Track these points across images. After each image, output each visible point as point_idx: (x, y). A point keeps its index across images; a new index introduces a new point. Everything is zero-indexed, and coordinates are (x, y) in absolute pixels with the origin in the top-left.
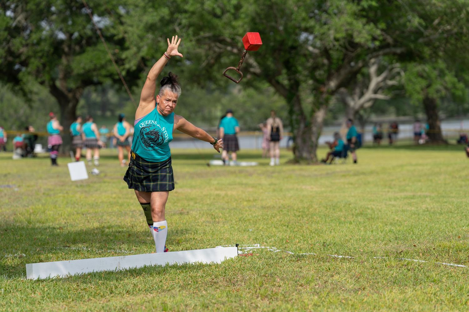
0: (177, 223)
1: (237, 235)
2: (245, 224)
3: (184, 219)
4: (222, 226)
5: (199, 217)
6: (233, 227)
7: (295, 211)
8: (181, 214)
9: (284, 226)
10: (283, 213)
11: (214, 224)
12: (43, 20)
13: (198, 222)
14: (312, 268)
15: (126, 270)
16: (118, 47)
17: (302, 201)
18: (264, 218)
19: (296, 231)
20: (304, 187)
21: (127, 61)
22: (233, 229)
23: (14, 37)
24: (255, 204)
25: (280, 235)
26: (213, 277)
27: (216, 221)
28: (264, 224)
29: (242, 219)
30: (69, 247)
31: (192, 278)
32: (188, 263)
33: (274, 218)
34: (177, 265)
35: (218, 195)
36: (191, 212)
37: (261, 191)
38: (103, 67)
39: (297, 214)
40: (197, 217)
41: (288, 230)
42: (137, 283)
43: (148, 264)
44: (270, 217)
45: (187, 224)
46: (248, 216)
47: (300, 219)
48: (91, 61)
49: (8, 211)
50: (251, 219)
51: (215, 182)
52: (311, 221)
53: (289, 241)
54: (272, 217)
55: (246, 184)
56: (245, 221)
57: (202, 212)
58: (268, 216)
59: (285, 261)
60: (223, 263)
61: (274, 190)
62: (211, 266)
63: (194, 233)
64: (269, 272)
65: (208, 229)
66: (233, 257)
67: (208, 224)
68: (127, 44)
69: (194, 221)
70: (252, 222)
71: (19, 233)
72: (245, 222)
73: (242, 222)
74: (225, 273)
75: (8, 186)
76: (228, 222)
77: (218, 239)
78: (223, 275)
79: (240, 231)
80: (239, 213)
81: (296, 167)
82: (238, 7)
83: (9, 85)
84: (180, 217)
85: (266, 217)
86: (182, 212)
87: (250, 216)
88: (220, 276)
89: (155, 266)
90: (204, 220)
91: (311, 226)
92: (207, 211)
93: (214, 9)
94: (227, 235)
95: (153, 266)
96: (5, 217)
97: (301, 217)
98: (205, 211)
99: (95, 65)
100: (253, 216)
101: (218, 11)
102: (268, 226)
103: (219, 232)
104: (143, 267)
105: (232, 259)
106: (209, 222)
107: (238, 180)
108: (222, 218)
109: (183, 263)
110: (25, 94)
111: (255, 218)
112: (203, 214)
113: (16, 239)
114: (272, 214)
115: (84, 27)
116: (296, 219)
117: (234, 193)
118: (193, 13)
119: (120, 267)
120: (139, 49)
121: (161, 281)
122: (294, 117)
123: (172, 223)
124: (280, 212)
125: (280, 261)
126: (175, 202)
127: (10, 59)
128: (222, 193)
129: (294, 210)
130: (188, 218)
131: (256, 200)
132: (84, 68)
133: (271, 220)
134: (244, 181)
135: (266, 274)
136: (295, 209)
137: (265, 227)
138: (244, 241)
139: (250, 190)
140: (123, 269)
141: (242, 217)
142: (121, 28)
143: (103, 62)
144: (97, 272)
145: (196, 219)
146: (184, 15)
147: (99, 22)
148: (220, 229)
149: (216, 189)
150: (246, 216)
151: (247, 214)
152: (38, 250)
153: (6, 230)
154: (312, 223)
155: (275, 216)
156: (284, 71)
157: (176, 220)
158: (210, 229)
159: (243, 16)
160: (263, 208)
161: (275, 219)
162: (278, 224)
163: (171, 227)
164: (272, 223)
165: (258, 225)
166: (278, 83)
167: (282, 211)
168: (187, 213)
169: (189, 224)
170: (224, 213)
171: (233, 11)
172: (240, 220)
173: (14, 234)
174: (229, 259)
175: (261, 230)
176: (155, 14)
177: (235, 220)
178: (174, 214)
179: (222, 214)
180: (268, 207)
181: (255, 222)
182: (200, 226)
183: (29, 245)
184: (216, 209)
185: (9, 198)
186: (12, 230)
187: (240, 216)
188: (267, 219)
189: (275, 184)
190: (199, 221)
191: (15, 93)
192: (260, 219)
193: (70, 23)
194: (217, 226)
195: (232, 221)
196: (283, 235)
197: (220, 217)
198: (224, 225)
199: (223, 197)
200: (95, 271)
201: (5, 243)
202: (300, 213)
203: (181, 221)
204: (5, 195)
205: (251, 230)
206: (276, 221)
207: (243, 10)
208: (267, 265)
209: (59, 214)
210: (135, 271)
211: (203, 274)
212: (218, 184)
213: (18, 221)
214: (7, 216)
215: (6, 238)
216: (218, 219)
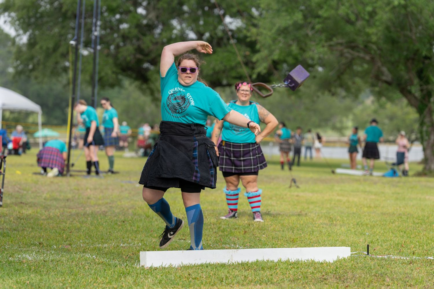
0: (294, 224)
1: (353, 238)
2: (362, 228)
3: (302, 220)
4: (339, 228)
5: (317, 218)
6: (350, 230)
7: (415, 219)
8: (299, 215)
9: (401, 232)
10: (402, 220)
11: (331, 227)
12: (174, 18)
13: (315, 224)
14: (423, 271)
15: (239, 264)
16: (249, 49)
17: (423, 210)
18: (382, 223)
19: (413, 237)
20: (427, 197)
21: (258, 64)
22: (349, 232)
23: (144, 35)
24: (375, 210)
25: (396, 240)
26: (323, 274)
27: (333, 223)
28: (381, 228)
29: (360, 223)
30: (185, 240)
31: (302, 274)
32: (300, 259)
33: (392, 223)
34: (289, 261)
35: (339, 201)
36: (310, 214)
37: (384, 198)
38: (232, 68)
39: (416, 221)
40: (315, 219)
41: (405, 236)
42: (247, 275)
43: (260, 259)
44: (388, 222)
45: (304, 225)
46: (366, 220)
47: (419, 226)
48: (222, 63)
49: (127, 205)
50: (369, 224)
51: (337, 188)
52: (429, 229)
53: (404, 246)
54: (390, 223)
55: (369, 192)
56: (363, 225)
57: (320, 215)
58: (387, 222)
59: (397, 263)
60: (335, 262)
61: (397, 199)
62: (323, 264)
63: (310, 234)
64: (380, 272)
65: (324, 230)
66: (346, 257)
67: (325, 226)
68: (258, 46)
69: (311, 223)
70: (369, 226)
71: (136, 225)
72: (363, 227)
73: (359, 226)
74: (336, 271)
75: (130, 182)
76: (345, 225)
77: (333, 240)
78: (334, 273)
79: (356, 234)
80: (358, 217)
81: (423, 179)
82: (372, 14)
83: (137, 83)
84: (298, 218)
85: (385, 222)
86: (300, 213)
87: (369, 221)
88: (331, 273)
89: (268, 261)
90: (321, 222)
91: (429, 233)
92: (326, 214)
93: (347, 15)
94: (342, 238)
95: (265, 260)
96: (124, 209)
97: (419, 224)
98: (323, 214)
99: (225, 66)
100: (372, 221)
101: (353, 17)
102: (385, 231)
103: (335, 234)
104: (255, 261)
105: (344, 259)
106: (326, 224)
107: (361, 188)
108: (340, 222)
109: (295, 259)
110: (152, 93)
111: (373, 222)
112: (322, 217)
113: (132, 230)
114: (391, 220)
115: (215, 28)
116: (415, 226)
117: (356, 200)
118: (327, 18)
119: (232, 260)
120: (271, 52)
121: (272, 275)
122: (425, 129)
123: (289, 223)
124: (400, 219)
125: (393, 263)
126: (295, 205)
127: (139, 56)
128: (344, 199)
129: (413, 217)
130: (306, 219)
131: (377, 207)
132: (214, 69)
133: (389, 226)
134: (368, 189)
135: (377, 274)
136: (415, 216)
137: (382, 232)
138: (359, 243)
139: (373, 197)
140: (235, 262)
141: (360, 221)
142: (254, 30)
143: (233, 64)
144: (209, 264)
145: (314, 220)
146: (317, 20)
147: (231, 23)
148: (336, 231)
149: (338, 195)
150: (364, 221)
151: (365, 218)
152: (153, 241)
153: (124, 222)
154: (430, 230)
155: (394, 222)
156: (416, 81)
157: (294, 221)
158: (327, 231)
159: (378, 23)
160: (383, 214)
161: (394, 225)
162: (395, 229)
163: (288, 226)
164: (390, 228)
165: (375, 230)
166: (410, 92)
167: (401, 217)
168: (305, 215)
169: (306, 225)
170: (343, 217)
171: (367, 17)
172: (357, 224)
173: (131, 226)
174: (342, 259)
175: (377, 234)
176: (288, 18)
177: (353, 224)
178: (293, 215)
179: (340, 217)
180: (388, 214)
181: (373, 227)
182: (317, 227)
183: (145, 236)
184: (335, 213)
185: (130, 193)
186: (130, 222)
187: (358, 220)
188: (385, 224)
189: (398, 193)
190: (317, 223)
191: (143, 91)
192: (377, 224)
193: (201, 23)
194: (334, 228)
195: (349, 224)
196: (399, 240)
197: (338, 220)
198: (341, 227)
199: (344, 203)
200: (208, 262)
201: (122, 233)
202: (419, 221)
203: (299, 222)
204: (126, 190)
205: (367, 234)
206: (394, 227)
207: (377, 18)
208: (378, 266)
209: (177, 209)
210: (247, 265)
211: (314, 271)
212: (341, 190)
213: (136, 214)
214: (126, 209)
215: (123, 229)
216: (336, 222)
